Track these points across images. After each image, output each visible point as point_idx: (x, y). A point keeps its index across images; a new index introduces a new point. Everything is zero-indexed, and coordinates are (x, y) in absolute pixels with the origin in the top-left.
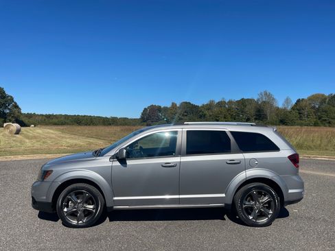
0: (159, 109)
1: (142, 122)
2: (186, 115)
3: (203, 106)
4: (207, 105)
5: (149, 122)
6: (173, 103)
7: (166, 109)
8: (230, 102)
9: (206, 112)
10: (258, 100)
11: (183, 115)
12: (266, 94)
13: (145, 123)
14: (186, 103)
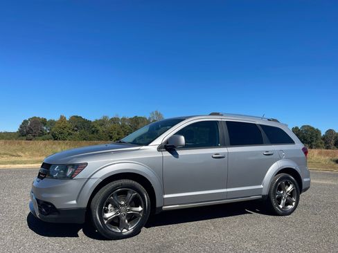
0: (44, 122)
1: (19, 136)
2: (76, 130)
3: (96, 121)
4: (100, 120)
5: (30, 136)
6: (62, 117)
7: (52, 122)
8: (124, 119)
9: (99, 128)
10: (150, 119)
11: (73, 130)
12: (157, 114)
13: (25, 138)
14: (77, 117)
